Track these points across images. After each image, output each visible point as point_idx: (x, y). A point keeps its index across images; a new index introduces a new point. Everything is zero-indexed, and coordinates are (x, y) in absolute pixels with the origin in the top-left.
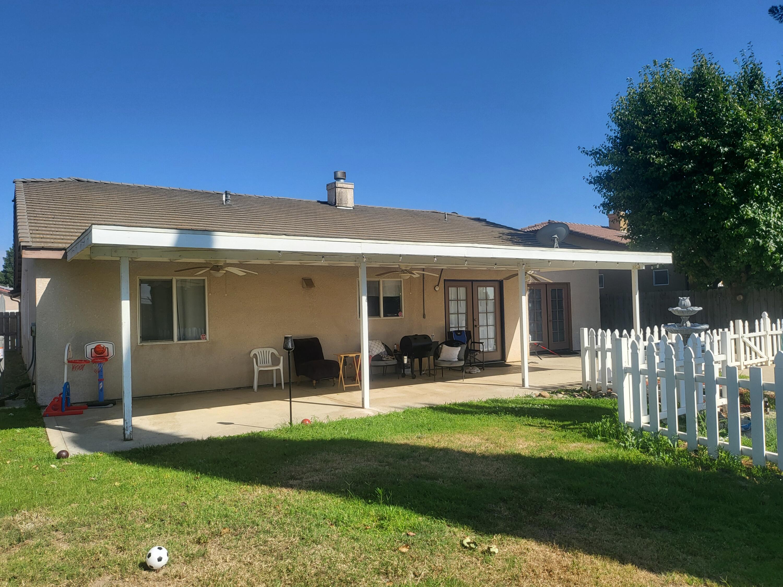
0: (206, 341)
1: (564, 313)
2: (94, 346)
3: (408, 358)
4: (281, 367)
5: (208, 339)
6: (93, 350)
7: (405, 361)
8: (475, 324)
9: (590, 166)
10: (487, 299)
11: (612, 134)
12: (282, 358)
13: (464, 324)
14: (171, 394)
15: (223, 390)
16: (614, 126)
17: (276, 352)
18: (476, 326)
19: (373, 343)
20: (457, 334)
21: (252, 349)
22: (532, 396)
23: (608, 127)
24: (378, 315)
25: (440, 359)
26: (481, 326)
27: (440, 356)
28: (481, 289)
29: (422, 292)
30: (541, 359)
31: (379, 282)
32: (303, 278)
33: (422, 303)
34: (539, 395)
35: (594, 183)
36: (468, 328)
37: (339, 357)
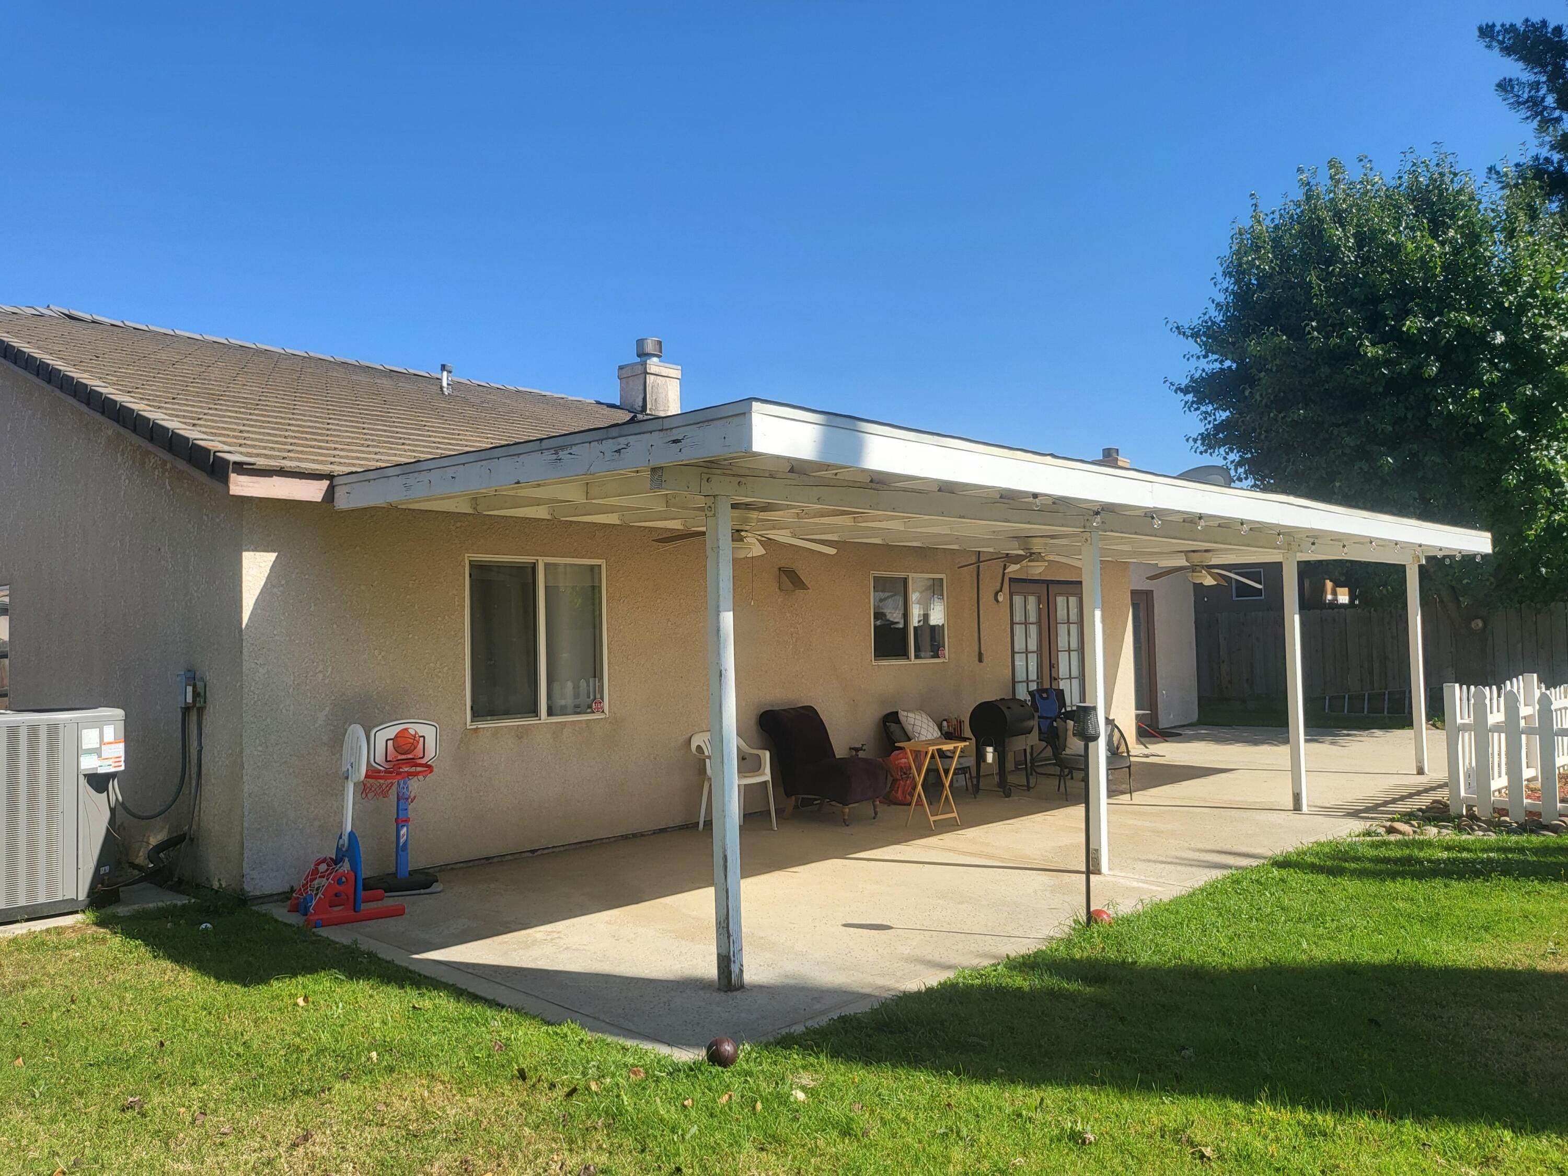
0: (603, 716)
2: (392, 732)
3: (995, 750)
4: (766, 775)
5: (606, 710)
6: (390, 743)
7: (991, 758)
8: (1053, 675)
9: (1187, 357)
10: (1068, 622)
11: (1223, 298)
12: (766, 755)
13: (1033, 676)
14: (533, 851)
15: (635, 836)
16: (1228, 285)
17: (744, 745)
18: (1054, 679)
19: (917, 717)
20: (1041, 697)
21: (690, 735)
22: (1378, 831)
23: (1215, 284)
24: (904, 654)
25: (1068, 751)
26: (1062, 679)
27: (1065, 746)
28: (1061, 600)
29: (976, 605)
30: (1147, 748)
31: (905, 581)
32: (780, 569)
33: (977, 629)
34: (1391, 830)
35: (1185, 391)
36: (1042, 683)
37: (910, 750)
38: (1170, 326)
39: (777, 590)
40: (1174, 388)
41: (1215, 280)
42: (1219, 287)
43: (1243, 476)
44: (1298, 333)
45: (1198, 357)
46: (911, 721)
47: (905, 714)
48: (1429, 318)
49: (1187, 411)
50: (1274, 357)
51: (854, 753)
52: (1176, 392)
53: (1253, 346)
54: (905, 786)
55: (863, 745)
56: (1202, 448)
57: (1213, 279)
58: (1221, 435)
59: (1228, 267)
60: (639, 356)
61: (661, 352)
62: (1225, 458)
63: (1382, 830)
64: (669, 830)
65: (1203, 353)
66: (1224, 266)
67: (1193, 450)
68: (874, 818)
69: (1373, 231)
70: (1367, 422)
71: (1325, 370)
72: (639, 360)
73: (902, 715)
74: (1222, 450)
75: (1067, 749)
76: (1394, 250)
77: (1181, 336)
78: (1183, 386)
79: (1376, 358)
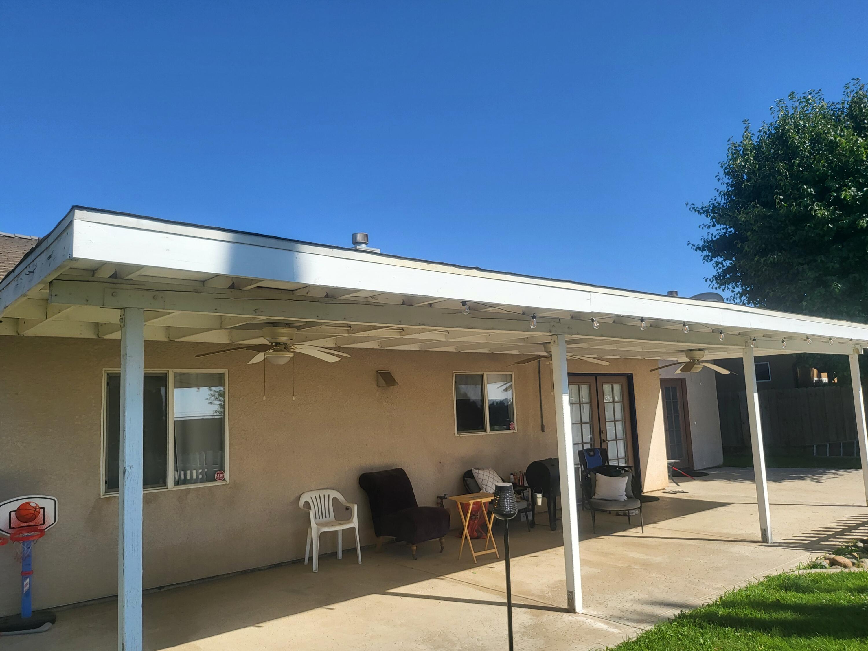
0: (223, 483)
1: (680, 418)
2: (15, 506)
3: (543, 496)
4: (354, 523)
5: (227, 478)
6: (13, 514)
7: (539, 502)
8: (602, 438)
9: (701, 227)
10: (613, 402)
11: (724, 188)
12: (356, 508)
13: (587, 438)
14: (160, 588)
15: (253, 571)
16: (727, 179)
17: (340, 497)
18: (604, 441)
19: (486, 473)
20: (589, 455)
21: (300, 493)
22: (823, 563)
23: (719, 180)
24: (482, 428)
25: (596, 496)
26: (609, 441)
27: (595, 492)
28: (607, 388)
29: (539, 392)
30: (679, 485)
31: (482, 377)
32: (377, 371)
33: (539, 409)
34: (834, 563)
35: (702, 249)
36: (594, 444)
37: (461, 503)
38: (689, 207)
39: (375, 386)
40: (695, 248)
41: (718, 177)
42: (721, 181)
43: (746, 302)
44: (769, 204)
45: (709, 227)
46: (481, 476)
47: (477, 471)
48: (859, 189)
49: (706, 262)
50: (756, 221)
51: (440, 501)
52: (696, 250)
53: (742, 217)
54: (473, 524)
55: (445, 495)
56: (717, 285)
57: (716, 176)
58: (728, 276)
59: (726, 168)
60: (353, 244)
61: (367, 241)
62: (733, 291)
63: (826, 563)
65: (712, 223)
66: (724, 167)
67: (711, 287)
68: (441, 552)
69: (818, 134)
70: (822, 262)
71: (791, 228)
72: (354, 246)
73: (475, 471)
74: (730, 287)
75: (596, 495)
76: (833, 146)
77: (697, 213)
78: (700, 246)
79: (823, 217)
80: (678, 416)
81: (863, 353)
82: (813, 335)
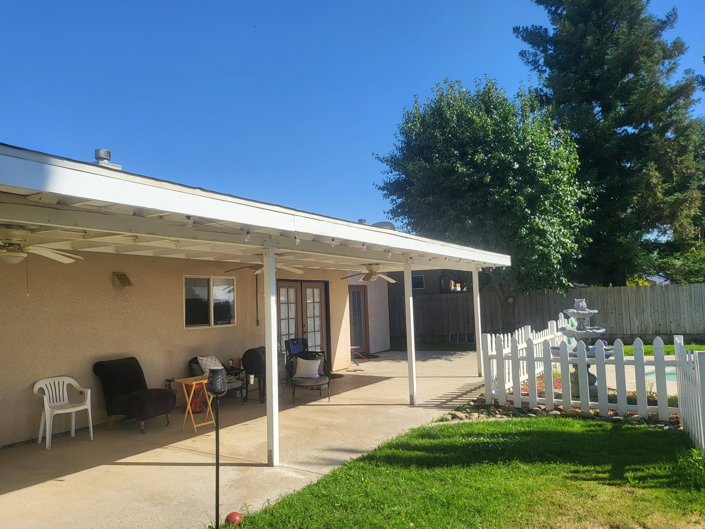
1: (362, 316)
3: (255, 377)
4: (88, 405)
7: (252, 381)
8: (304, 330)
9: (383, 172)
10: (314, 302)
11: (399, 144)
12: (89, 392)
13: (293, 331)
16: (402, 138)
17: (74, 383)
18: (304, 333)
19: (208, 360)
21: (35, 381)
22: (447, 418)
23: (396, 137)
24: (208, 323)
25: (296, 376)
26: (309, 332)
27: (295, 372)
28: (309, 291)
29: (256, 294)
30: (358, 365)
31: (208, 280)
32: (114, 273)
33: (256, 307)
34: (454, 417)
35: (383, 189)
36: (297, 335)
37: (185, 385)
38: (374, 156)
39: (111, 286)
40: (378, 187)
41: (396, 135)
42: (397, 139)
43: (410, 230)
44: (429, 160)
45: (388, 173)
46: (204, 362)
47: (201, 358)
48: (486, 155)
49: (385, 199)
50: (420, 171)
51: (168, 383)
52: (379, 189)
53: (410, 167)
54: (196, 401)
55: (173, 378)
56: (391, 217)
57: (395, 135)
58: (399, 210)
59: (401, 129)
61: (110, 157)
62: (402, 222)
63: (449, 417)
64: (16, 445)
65: (390, 170)
66: (400, 129)
67: (387, 218)
68: (167, 426)
69: (462, 112)
70: (460, 204)
71: (442, 178)
73: (200, 358)
74: (400, 219)
75: (296, 374)
76: (471, 122)
77: (380, 161)
78: (382, 187)
79: (463, 173)
80: (361, 314)
81: (481, 270)
82: (450, 257)
